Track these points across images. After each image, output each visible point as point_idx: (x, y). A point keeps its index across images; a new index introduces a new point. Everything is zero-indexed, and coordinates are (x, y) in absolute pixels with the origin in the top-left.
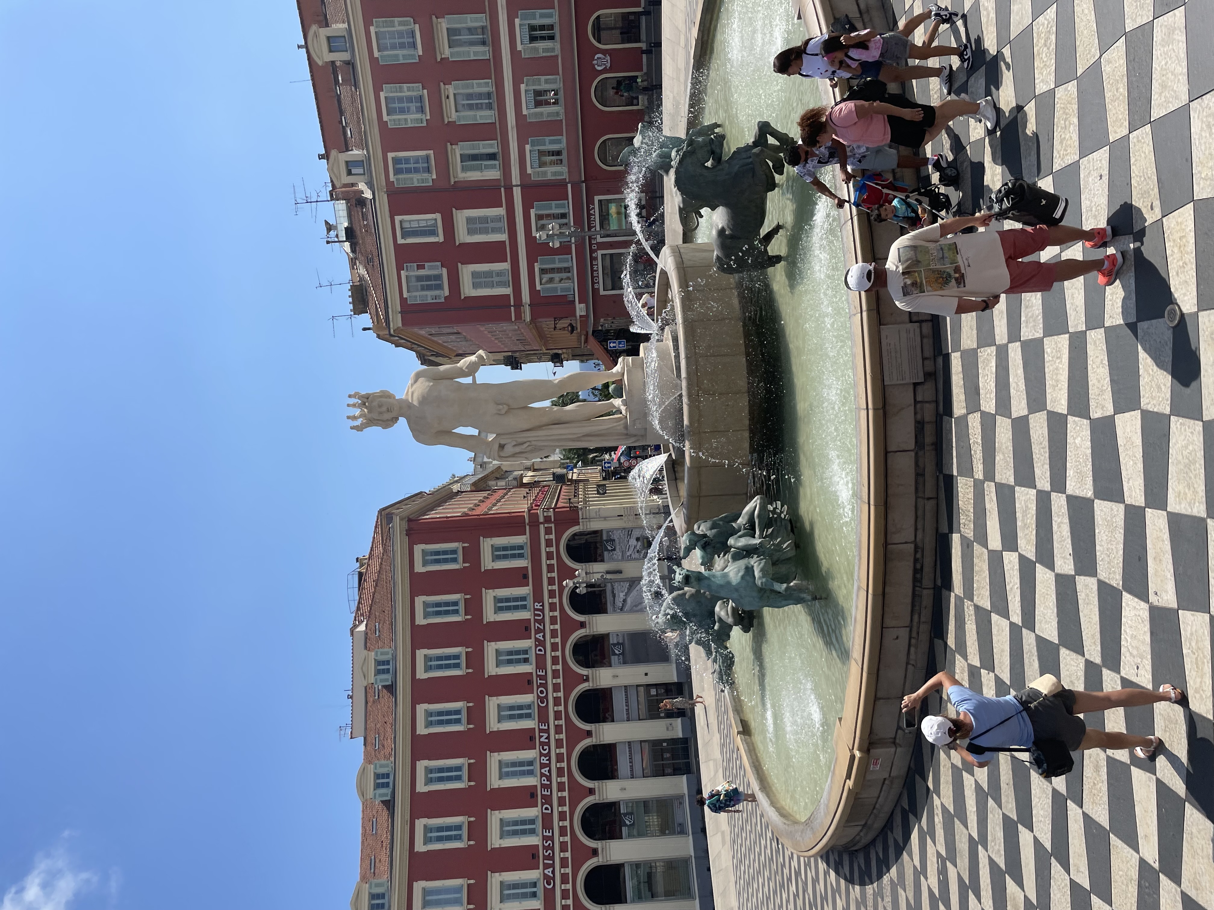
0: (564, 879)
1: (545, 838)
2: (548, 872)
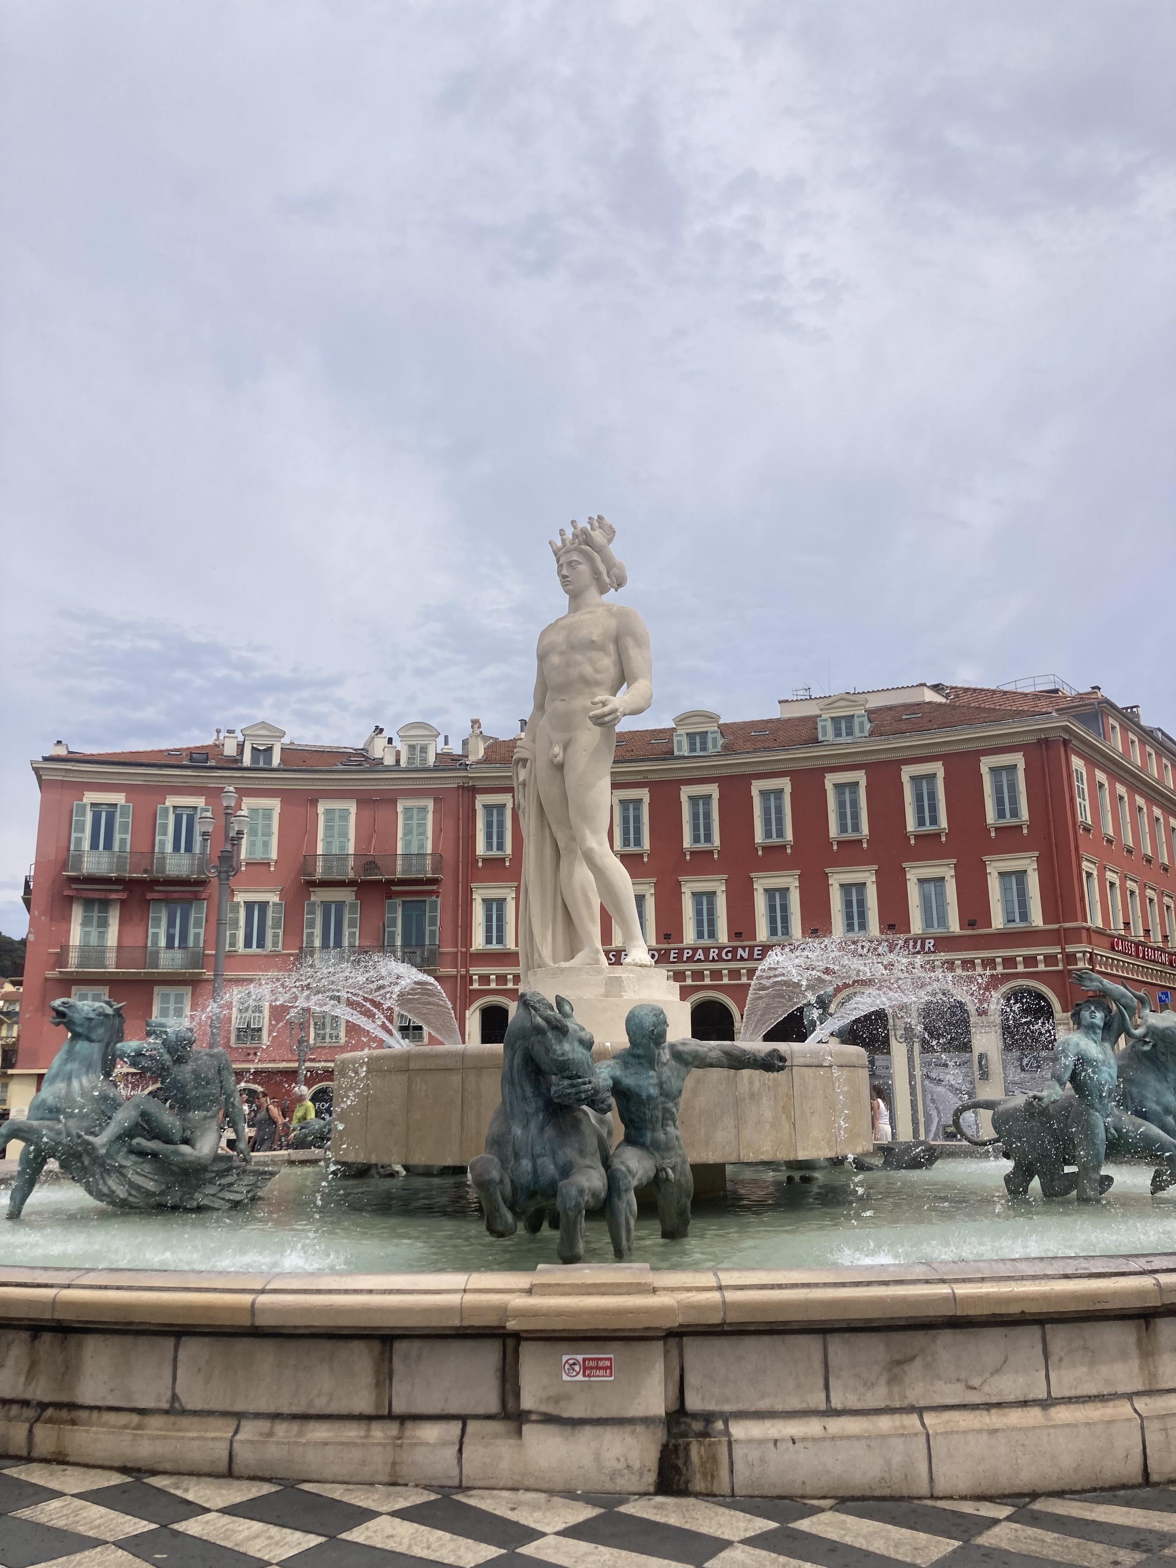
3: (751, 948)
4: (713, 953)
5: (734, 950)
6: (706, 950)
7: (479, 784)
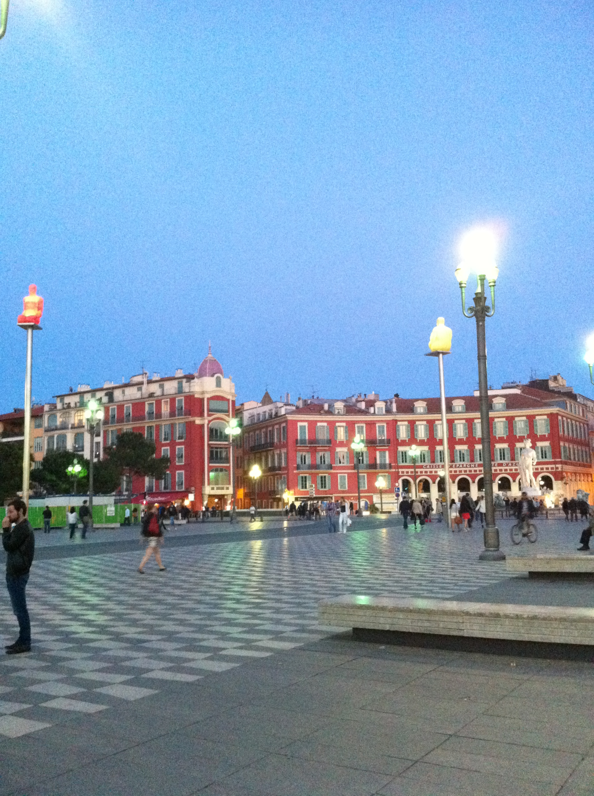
0: (426, 472)
1: (439, 466)
2: (428, 467)
3: (475, 465)
4: (465, 466)
5: (470, 465)
6: (463, 465)
7: (398, 419)
